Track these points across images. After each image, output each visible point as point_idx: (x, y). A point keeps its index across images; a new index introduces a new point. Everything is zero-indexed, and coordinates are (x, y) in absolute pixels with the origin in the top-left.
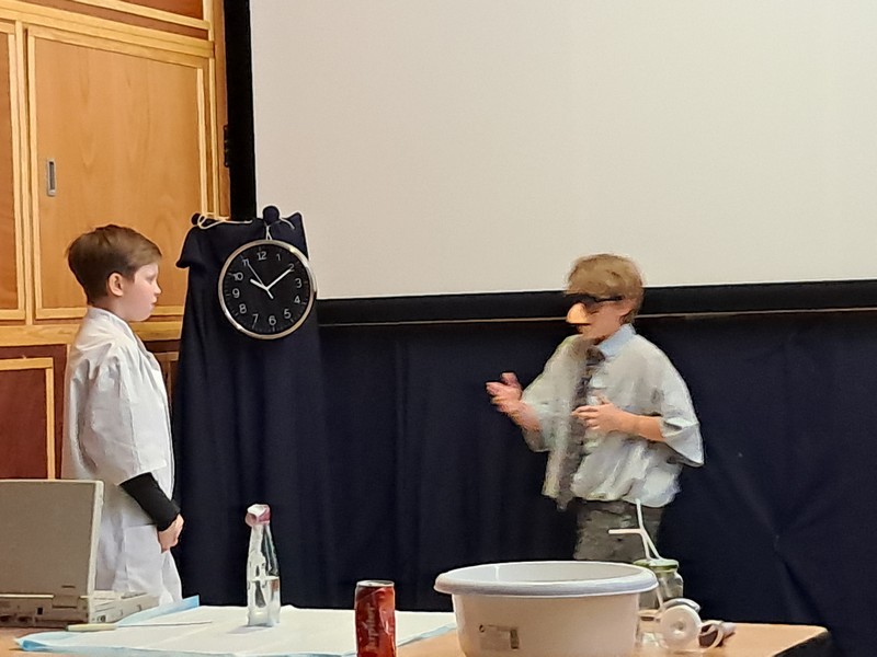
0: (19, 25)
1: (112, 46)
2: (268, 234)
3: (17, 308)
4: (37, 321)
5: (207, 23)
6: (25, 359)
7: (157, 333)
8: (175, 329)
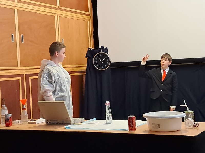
0: (57, 14)
1: (73, 18)
2: (102, 51)
5: (89, 13)
7: (82, 69)
8: (85, 69)
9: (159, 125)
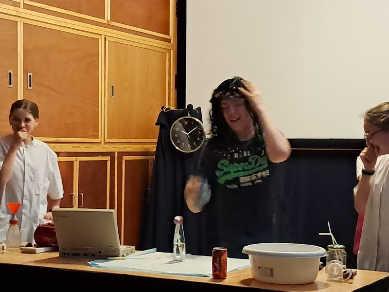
0: (103, 36)
1: (136, 44)
2: (189, 114)
3: (98, 138)
4: (105, 143)
6: (100, 157)
8: (153, 148)
9: (271, 270)
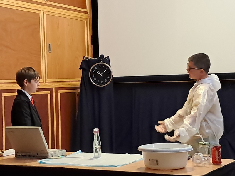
0: (42, 11)
2: (101, 61)
3: (41, 79)
4: (46, 82)
5: (87, 10)
6: (43, 91)
7: (75, 85)
8: (79, 84)
9: (157, 161)
